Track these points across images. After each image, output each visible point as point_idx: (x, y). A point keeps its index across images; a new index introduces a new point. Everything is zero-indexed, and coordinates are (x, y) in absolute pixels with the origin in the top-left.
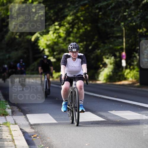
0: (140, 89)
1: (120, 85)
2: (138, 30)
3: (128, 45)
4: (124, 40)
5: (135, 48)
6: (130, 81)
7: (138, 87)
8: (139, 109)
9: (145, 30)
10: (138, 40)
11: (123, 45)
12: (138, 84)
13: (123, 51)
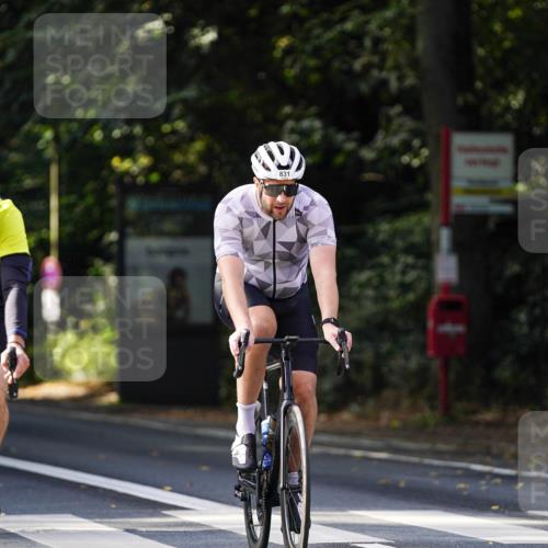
0: (118, 419)
1: (32, 402)
2: (116, 162)
3: (69, 229)
4: (54, 202)
5: (101, 237)
6: (78, 385)
7: (111, 409)
8: (113, 506)
9: (144, 161)
10: (114, 203)
11: (48, 227)
12: (113, 398)
13: (47, 254)
